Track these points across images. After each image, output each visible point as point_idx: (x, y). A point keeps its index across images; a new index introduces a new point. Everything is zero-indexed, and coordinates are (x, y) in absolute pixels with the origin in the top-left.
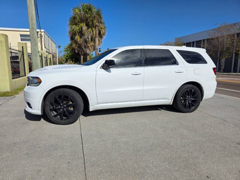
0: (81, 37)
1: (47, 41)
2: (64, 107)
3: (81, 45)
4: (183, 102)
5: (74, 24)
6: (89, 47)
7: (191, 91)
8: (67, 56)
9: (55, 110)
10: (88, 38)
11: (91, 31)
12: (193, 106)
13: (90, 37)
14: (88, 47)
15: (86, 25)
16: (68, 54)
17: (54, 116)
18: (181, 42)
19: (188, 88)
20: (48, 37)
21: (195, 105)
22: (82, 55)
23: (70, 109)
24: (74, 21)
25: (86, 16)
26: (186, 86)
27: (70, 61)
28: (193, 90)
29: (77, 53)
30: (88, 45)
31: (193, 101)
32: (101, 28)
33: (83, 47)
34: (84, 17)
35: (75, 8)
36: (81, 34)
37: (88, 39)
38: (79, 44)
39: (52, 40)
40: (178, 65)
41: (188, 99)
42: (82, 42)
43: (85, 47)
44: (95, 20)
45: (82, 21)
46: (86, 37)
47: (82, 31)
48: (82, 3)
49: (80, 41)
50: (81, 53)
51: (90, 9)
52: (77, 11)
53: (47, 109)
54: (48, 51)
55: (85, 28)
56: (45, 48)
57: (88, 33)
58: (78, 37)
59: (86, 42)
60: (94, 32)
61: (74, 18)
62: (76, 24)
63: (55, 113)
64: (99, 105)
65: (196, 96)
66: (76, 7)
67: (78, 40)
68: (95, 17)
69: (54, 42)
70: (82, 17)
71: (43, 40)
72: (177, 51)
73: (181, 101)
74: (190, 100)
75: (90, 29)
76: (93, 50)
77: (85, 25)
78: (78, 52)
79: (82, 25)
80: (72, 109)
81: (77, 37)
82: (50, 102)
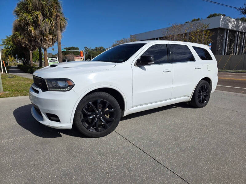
0: (35, 28)
2: (100, 116)
3: (36, 38)
5: (25, 11)
8: (7, 51)
10: (46, 30)
11: (49, 22)
12: (205, 100)
13: (48, 29)
14: (46, 40)
16: (9, 48)
22: (31, 51)
23: (106, 117)
24: (24, 8)
26: (202, 82)
27: (11, 57)
28: (206, 86)
29: (24, 48)
30: (46, 38)
31: (205, 96)
32: (61, 19)
33: (39, 41)
34: (39, 3)
36: (36, 23)
38: (33, 36)
40: (195, 61)
41: (202, 95)
42: (37, 34)
43: (41, 41)
44: (53, 9)
45: (36, 8)
46: (42, 28)
47: (37, 21)
49: (35, 32)
50: (30, 47)
55: (40, 17)
57: (45, 25)
58: (32, 28)
59: (42, 34)
60: (52, 23)
61: (25, 4)
62: (28, 12)
64: (133, 108)
67: (33, 32)
68: (52, 5)
70: (36, 4)
72: (193, 47)
75: (47, 20)
76: (51, 44)
77: (40, 13)
78: (25, 46)
79: (37, 13)
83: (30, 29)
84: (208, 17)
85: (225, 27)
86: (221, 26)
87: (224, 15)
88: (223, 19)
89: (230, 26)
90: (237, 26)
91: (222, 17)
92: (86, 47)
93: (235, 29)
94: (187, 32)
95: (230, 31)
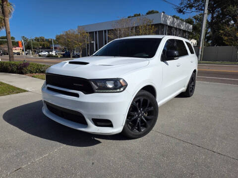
84: (147, 14)
85: (165, 23)
86: (162, 22)
87: (164, 13)
88: (163, 15)
89: (168, 23)
90: (173, 22)
91: (163, 14)
92: (23, 37)
93: (172, 25)
94: (135, 25)
95: (168, 26)
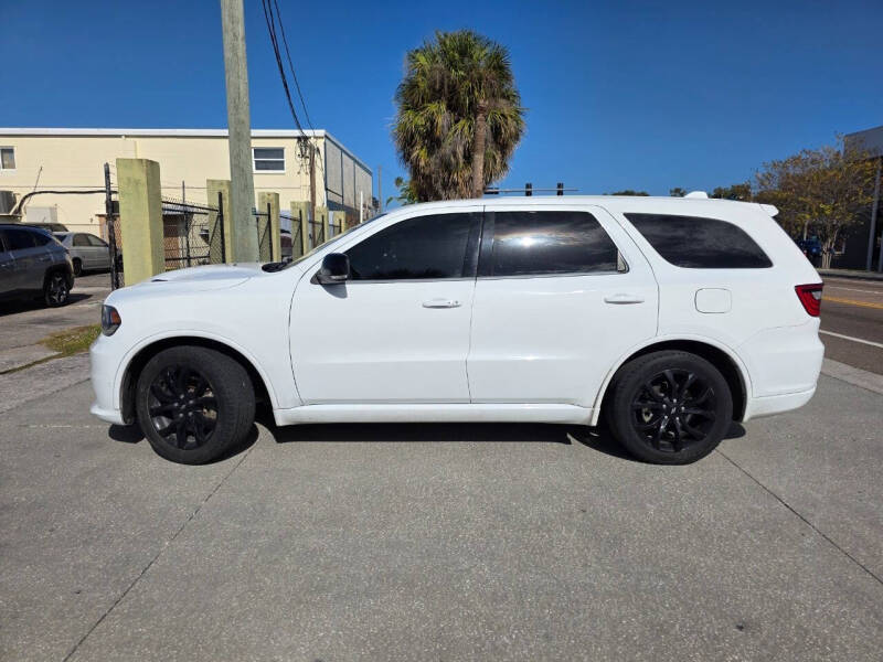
0: (430, 153)
1: (334, 167)
2: (189, 408)
3: (431, 178)
4: (647, 419)
5: (410, 106)
6: (458, 183)
7: (680, 377)
9: (169, 414)
10: (455, 154)
11: (466, 128)
12: (691, 438)
13: (460, 150)
14: (456, 184)
15: (449, 107)
17: (160, 432)
18: (870, 153)
19: (667, 365)
20: (342, 151)
21: (702, 438)
23: (207, 415)
24: (413, 98)
25: (448, 77)
26: (660, 359)
28: (690, 377)
30: (455, 177)
32: (502, 115)
34: (443, 79)
35: (417, 51)
36: (432, 141)
37: (455, 156)
38: (423, 175)
39: (356, 161)
40: (626, 272)
41: (669, 409)
42: (433, 167)
45: (435, 95)
46: (446, 149)
47: (433, 130)
48: (440, 33)
49: (427, 164)
51: (464, 51)
52: (422, 60)
53: (142, 409)
54: (338, 199)
55: (443, 118)
56: (326, 189)
57: (455, 137)
58: (422, 153)
59: (447, 166)
61: (413, 86)
62: (415, 108)
63: (166, 422)
64: (305, 408)
65: (707, 401)
66: (417, 48)
67: (422, 163)
68: (480, 78)
69: (365, 169)
70: (435, 82)
71: (319, 163)
72: (628, 216)
73: (641, 417)
74: (678, 413)
75: (462, 122)
77: (443, 107)
79: (433, 107)
80: (212, 414)
81: (419, 152)
82: (152, 388)
83: (415, 154)
